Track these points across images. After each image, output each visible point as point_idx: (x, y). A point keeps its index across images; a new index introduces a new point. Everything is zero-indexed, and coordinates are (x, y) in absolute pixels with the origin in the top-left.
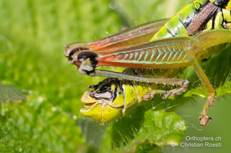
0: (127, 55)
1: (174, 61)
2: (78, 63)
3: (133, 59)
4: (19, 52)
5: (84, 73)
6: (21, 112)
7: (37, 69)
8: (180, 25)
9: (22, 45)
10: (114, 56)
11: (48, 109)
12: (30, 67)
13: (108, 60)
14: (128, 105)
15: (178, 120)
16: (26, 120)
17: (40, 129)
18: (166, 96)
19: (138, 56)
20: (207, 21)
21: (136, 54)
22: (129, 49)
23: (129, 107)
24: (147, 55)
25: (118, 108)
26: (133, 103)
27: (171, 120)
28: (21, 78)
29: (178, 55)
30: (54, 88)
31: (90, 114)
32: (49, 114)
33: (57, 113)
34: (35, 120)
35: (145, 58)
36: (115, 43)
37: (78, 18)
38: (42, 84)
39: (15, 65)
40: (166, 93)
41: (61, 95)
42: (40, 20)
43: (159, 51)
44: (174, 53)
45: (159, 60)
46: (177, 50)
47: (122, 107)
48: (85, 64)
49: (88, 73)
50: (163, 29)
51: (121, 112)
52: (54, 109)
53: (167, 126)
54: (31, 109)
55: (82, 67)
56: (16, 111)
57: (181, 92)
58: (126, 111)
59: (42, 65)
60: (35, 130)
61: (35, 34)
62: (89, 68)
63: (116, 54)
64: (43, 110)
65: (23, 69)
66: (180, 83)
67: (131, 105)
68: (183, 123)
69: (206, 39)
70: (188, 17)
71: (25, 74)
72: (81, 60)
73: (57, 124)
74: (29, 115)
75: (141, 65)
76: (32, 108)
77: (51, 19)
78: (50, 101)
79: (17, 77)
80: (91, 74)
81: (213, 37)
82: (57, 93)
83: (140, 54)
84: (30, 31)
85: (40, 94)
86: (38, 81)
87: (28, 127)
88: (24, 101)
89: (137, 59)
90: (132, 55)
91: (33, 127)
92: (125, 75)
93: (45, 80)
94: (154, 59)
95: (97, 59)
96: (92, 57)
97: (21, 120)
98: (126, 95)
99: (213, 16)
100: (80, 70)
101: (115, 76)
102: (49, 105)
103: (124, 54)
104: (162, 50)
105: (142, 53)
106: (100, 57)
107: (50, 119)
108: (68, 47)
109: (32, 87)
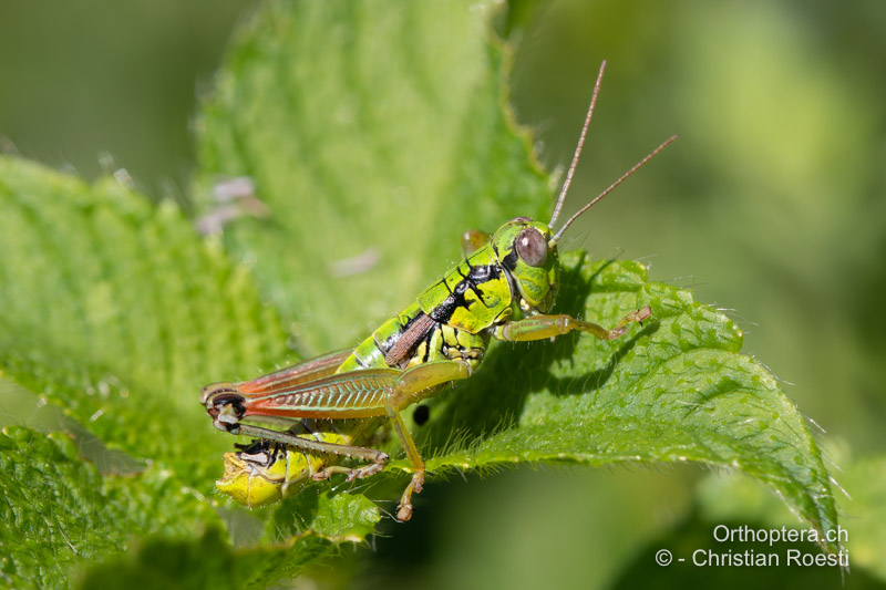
0: (290, 398)
1: (364, 404)
2: (214, 412)
3: (300, 403)
4: (141, 406)
5: (223, 428)
6: (133, 492)
7: (166, 432)
8: (377, 353)
9: (147, 396)
10: (270, 399)
11: (176, 490)
12: (155, 427)
13: (261, 406)
14: (292, 478)
15: (367, 506)
16: (141, 506)
17: (162, 520)
18: (351, 476)
19: (308, 399)
20: (418, 343)
21: (306, 395)
22: (293, 389)
23: (293, 481)
24: (321, 397)
25: (274, 481)
26: (300, 476)
27: (357, 506)
28: (139, 442)
29: (370, 397)
30: (190, 461)
31: (230, 489)
32: (178, 499)
33: (190, 498)
34: (155, 505)
35: (319, 401)
36: (278, 382)
37: (238, 359)
38: (171, 455)
39: (131, 422)
40: (351, 472)
41: (200, 472)
42: (177, 360)
43: (341, 390)
44: (364, 393)
45: (341, 404)
46: (369, 389)
47: (282, 481)
48: (226, 413)
49: (229, 427)
50: (349, 360)
51: (279, 489)
52: (185, 490)
53: (351, 516)
54: (149, 489)
55: (221, 418)
56: (126, 490)
57: (374, 471)
58: (289, 489)
59: (174, 426)
60: (154, 521)
61: (169, 379)
62: (232, 420)
63: (273, 396)
64: (168, 492)
65: (143, 429)
66: (373, 456)
67: (296, 479)
68: (375, 510)
69: (416, 379)
70: (390, 338)
71: (145, 437)
72: (218, 407)
73: (191, 514)
74: (147, 499)
75: (313, 412)
76: (152, 486)
77: (195, 359)
78: (179, 478)
79: (131, 440)
80: (234, 431)
81: (424, 374)
82: (194, 467)
83: (310, 395)
84: (160, 375)
85: (166, 467)
86: (165, 447)
87: (143, 515)
88: (139, 476)
89: (306, 404)
90: (298, 396)
91: (150, 516)
92: (286, 437)
93: (177, 449)
94: (332, 403)
95: (244, 405)
96: (236, 402)
97: (133, 505)
98: (290, 462)
99: (427, 336)
100: (217, 422)
101: (271, 437)
102: (177, 483)
103: (286, 396)
104: (344, 388)
105: (314, 394)
106: (249, 402)
107: (180, 505)
108: (205, 389)
109: (156, 456)
